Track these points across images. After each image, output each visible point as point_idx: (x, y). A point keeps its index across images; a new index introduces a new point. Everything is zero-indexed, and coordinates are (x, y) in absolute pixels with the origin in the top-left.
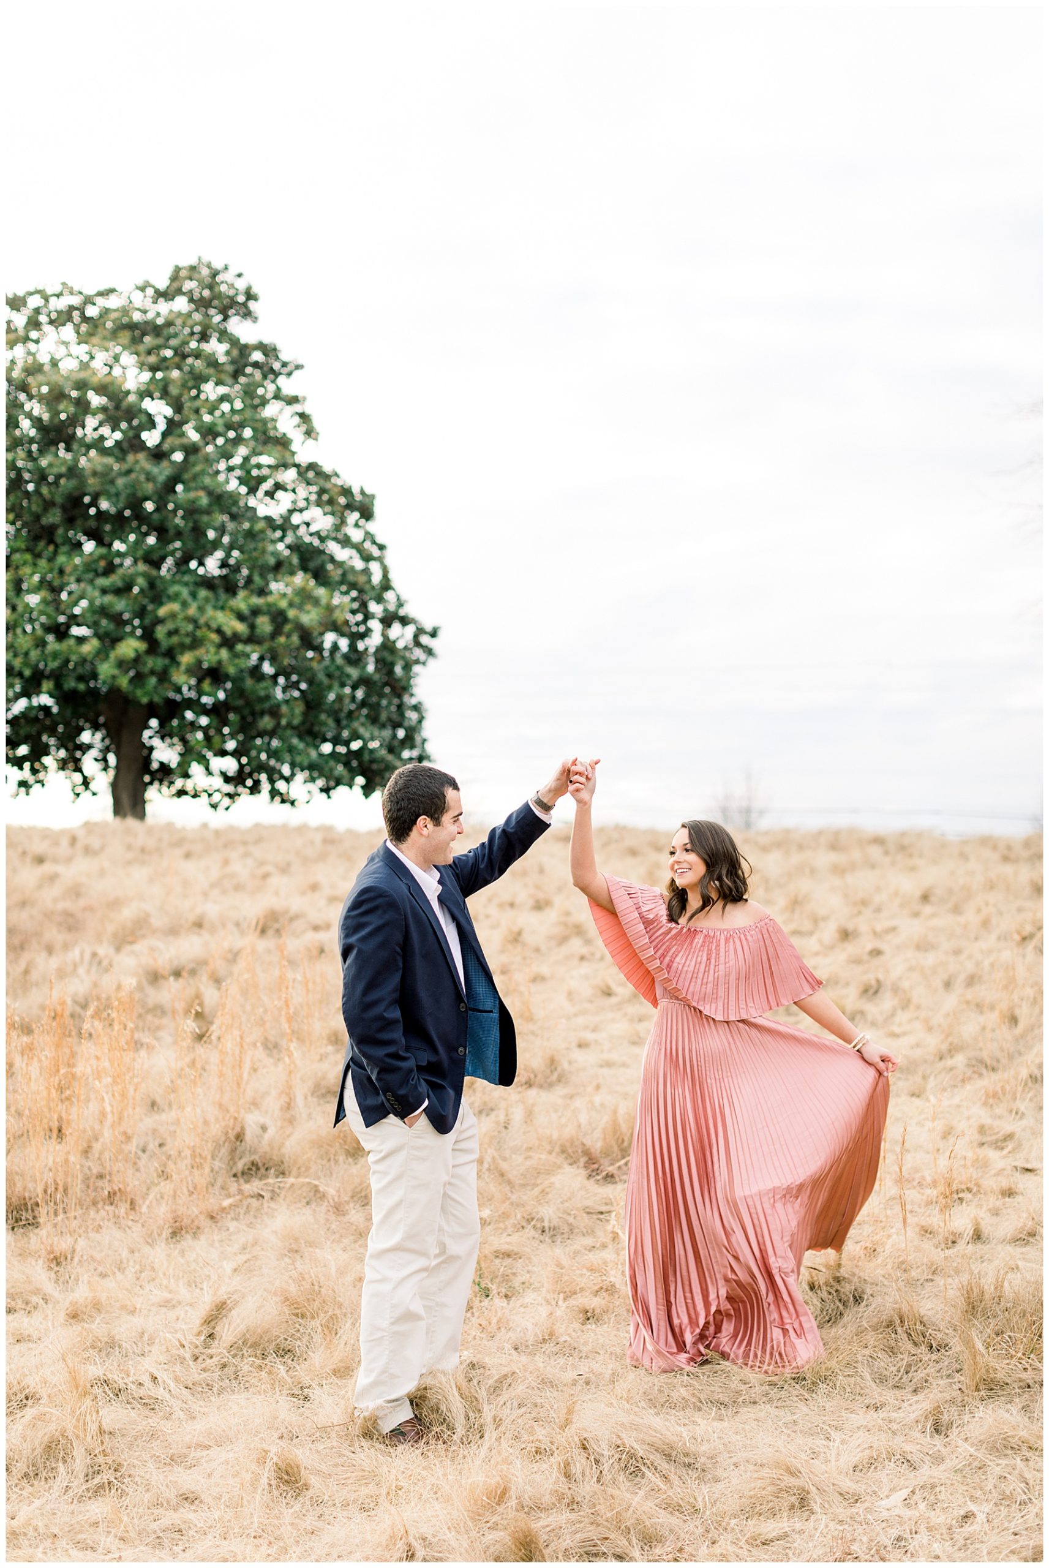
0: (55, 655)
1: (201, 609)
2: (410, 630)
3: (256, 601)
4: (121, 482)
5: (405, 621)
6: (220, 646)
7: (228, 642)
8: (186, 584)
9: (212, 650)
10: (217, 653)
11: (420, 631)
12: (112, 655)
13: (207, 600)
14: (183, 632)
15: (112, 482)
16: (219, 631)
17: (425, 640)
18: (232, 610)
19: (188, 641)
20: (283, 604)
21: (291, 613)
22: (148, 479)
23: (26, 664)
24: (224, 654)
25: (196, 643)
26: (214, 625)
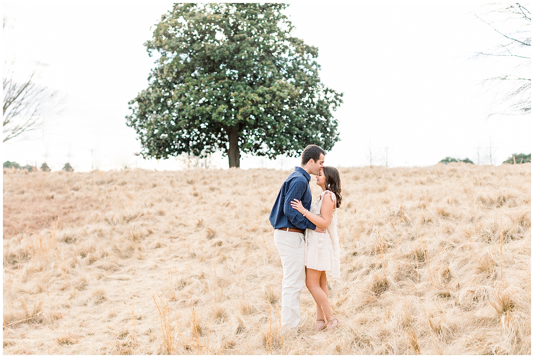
0: (198, 111)
1: (246, 93)
2: (333, 94)
3: (266, 89)
4: (217, 51)
5: (331, 91)
6: (252, 106)
7: (255, 104)
8: (242, 85)
9: (249, 107)
10: (251, 108)
11: (337, 95)
12: (217, 110)
13: (249, 90)
14: (239, 101)
15: (215, 52)
16: (252, 101)
17: (339, 97)
18: (257, 93)
19: (241, 104)
20: (275, 90)
21: (278, 93)
22: (227, 50)
23: (189, 115)
24: (254, 108)
25: (244, 105)
26: (250, 99)
